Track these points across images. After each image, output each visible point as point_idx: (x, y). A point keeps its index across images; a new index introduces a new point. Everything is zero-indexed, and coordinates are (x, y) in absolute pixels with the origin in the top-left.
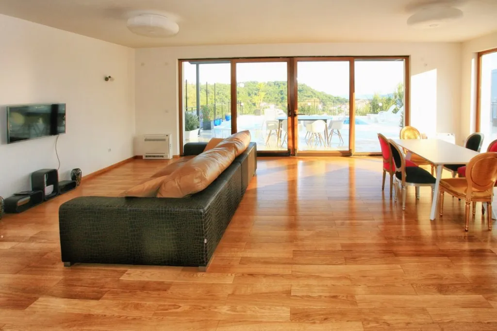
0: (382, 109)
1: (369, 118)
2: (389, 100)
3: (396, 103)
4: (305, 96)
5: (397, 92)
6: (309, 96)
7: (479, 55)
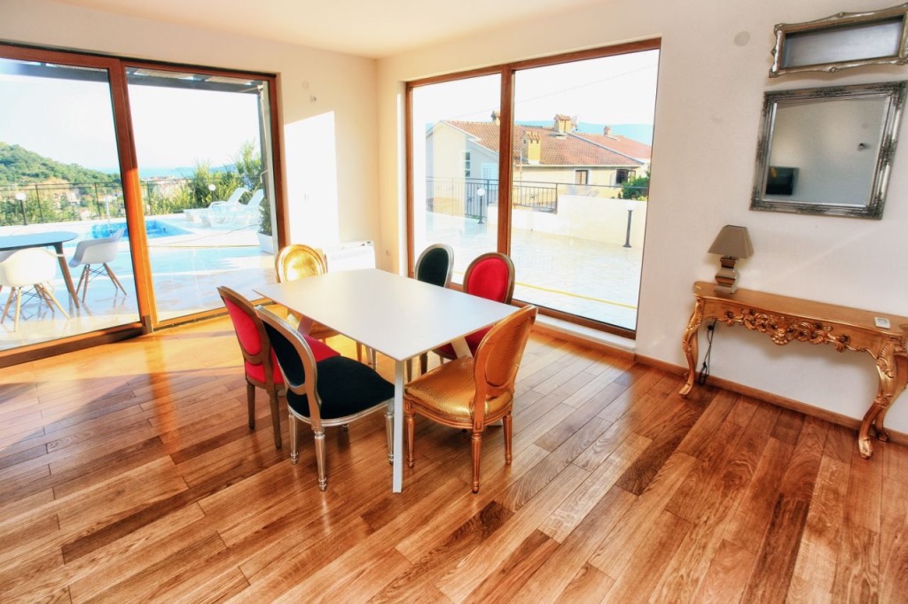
0: (216, 197)
1: (190, 219)
2: (228, 178)
3: (242, 183)
4: (24, 174)
5: (242, 161)
6: (37, 175)
7: (409, 86)
